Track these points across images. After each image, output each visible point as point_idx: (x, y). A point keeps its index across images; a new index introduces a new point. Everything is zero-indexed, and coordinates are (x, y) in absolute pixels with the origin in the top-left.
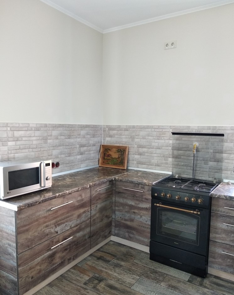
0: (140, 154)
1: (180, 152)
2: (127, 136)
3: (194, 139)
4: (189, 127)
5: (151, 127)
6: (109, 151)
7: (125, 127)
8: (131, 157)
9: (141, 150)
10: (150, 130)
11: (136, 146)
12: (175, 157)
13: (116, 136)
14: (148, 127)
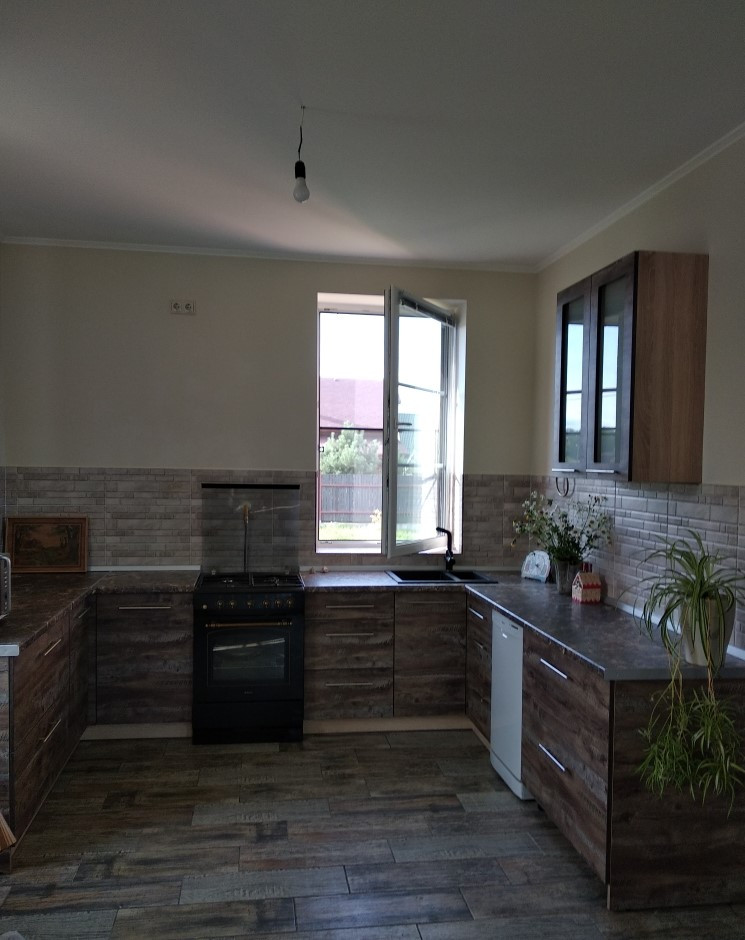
0: (122, 534)
1: (216, 523)
2: (84, 494)
3: (244, 496)
4: (231, 472)
5: (148, 472)
6: (31, 532)
7: (77, 472)
8: (95, 542)
9: (122, 524)
10: (143, 478)
11: (108, 516)
12: (207, 533)
13: (50, 494)
14: (139, 472)
